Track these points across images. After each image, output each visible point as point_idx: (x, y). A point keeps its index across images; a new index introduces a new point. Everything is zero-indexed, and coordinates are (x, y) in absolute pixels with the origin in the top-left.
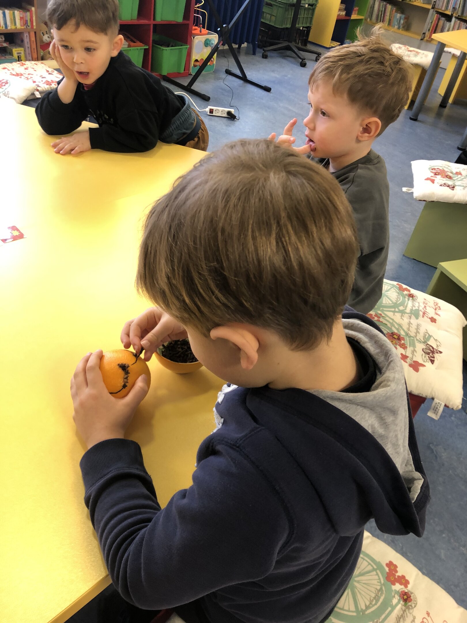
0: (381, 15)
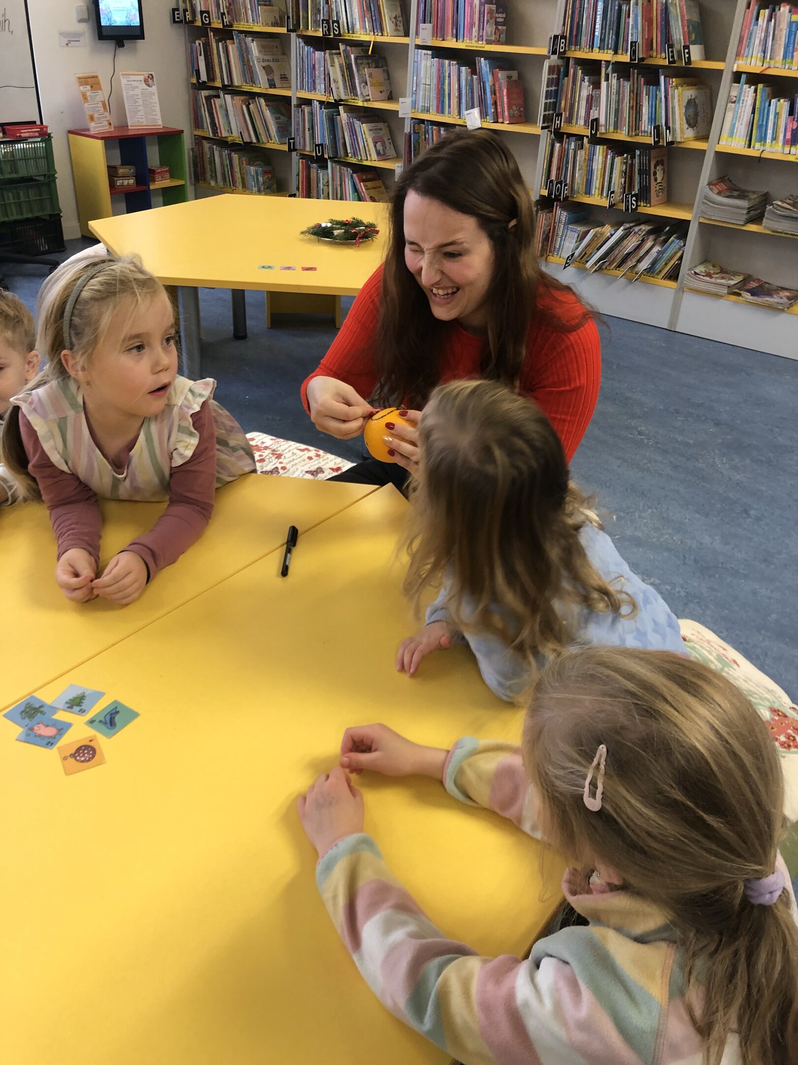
0: (228, 171)
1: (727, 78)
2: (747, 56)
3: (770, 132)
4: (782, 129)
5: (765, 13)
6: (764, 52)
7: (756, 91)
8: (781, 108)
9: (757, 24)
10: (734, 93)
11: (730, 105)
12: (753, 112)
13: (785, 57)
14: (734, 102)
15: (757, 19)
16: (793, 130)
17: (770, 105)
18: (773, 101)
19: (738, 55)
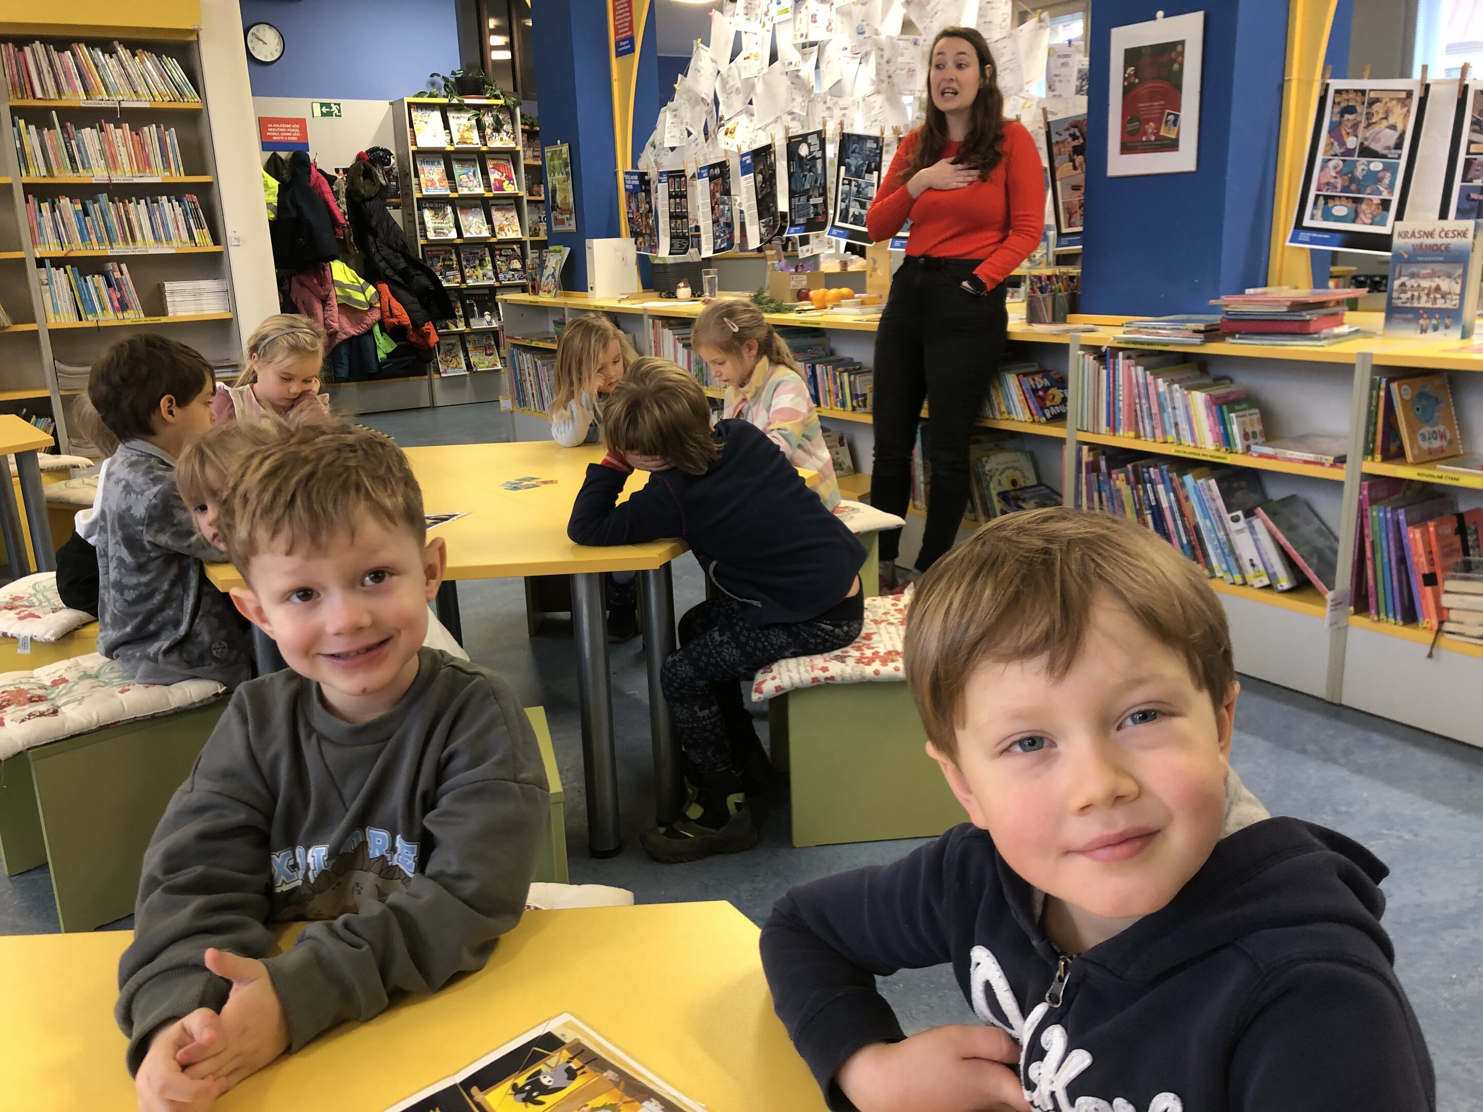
1: (31, 265)
2: (44, 243)
3: (97, 304)
4: (107, 300)
5: (46, 206)
6: (59, 237)
7: (66, 272)
8: (99, 282)
9: (42, 216)
10: (44, 277)
11: (43, 287)
12: (72, 290)
13: (83, 240)
14: (47, 284)
15: (40, 211)
16: (118, 299)
17: (86, 281)
18: (88, 278)
19: (34, 243)
